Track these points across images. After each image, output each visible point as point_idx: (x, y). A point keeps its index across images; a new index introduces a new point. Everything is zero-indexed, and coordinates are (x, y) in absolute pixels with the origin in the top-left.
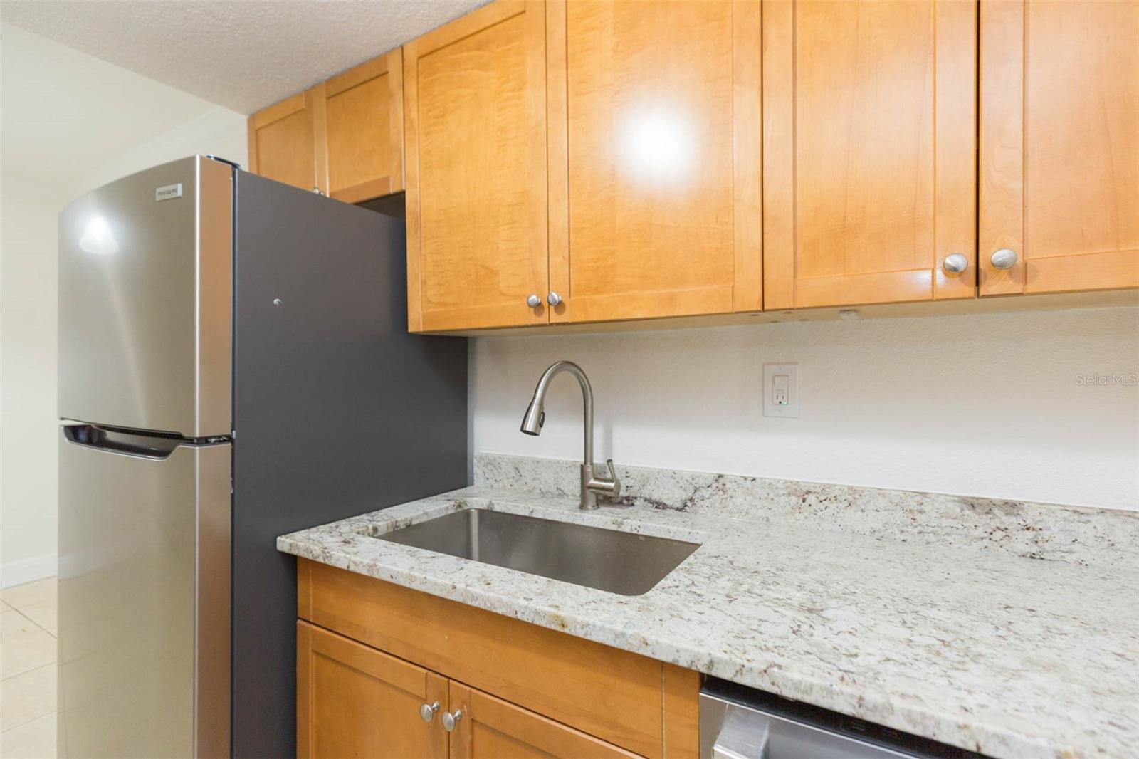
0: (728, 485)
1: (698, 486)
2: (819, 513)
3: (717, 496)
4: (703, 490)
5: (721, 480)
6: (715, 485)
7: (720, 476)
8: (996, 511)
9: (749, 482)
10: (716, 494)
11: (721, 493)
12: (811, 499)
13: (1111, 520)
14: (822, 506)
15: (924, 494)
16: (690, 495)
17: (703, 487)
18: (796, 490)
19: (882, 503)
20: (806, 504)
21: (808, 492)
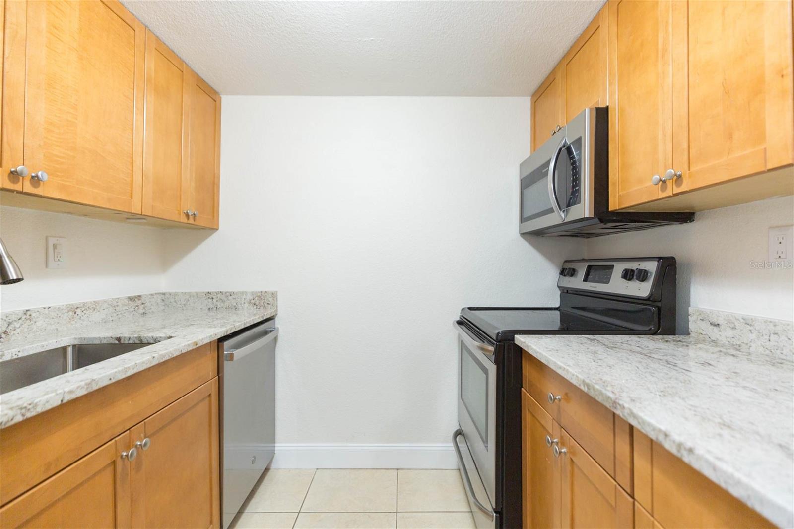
0: (34, 315)
1: (11, 321)
2: (82, 318)
3: (25, 324)
4: (15, 323)
5: (29, 313)
6: (24, 317)
7: (27, 310)
8: (136, 300)
9: (46, 309)
10: (25, 323)
11: (28, 321)
12: (79, 311)
13: (158, 296)
14: (83, 314)
15: (118, 299)
16: (5, 329)
17: (15, 321)
18: (72, 308)
19: (105, 305)
20: (76, 315)
21: (78, 308)
